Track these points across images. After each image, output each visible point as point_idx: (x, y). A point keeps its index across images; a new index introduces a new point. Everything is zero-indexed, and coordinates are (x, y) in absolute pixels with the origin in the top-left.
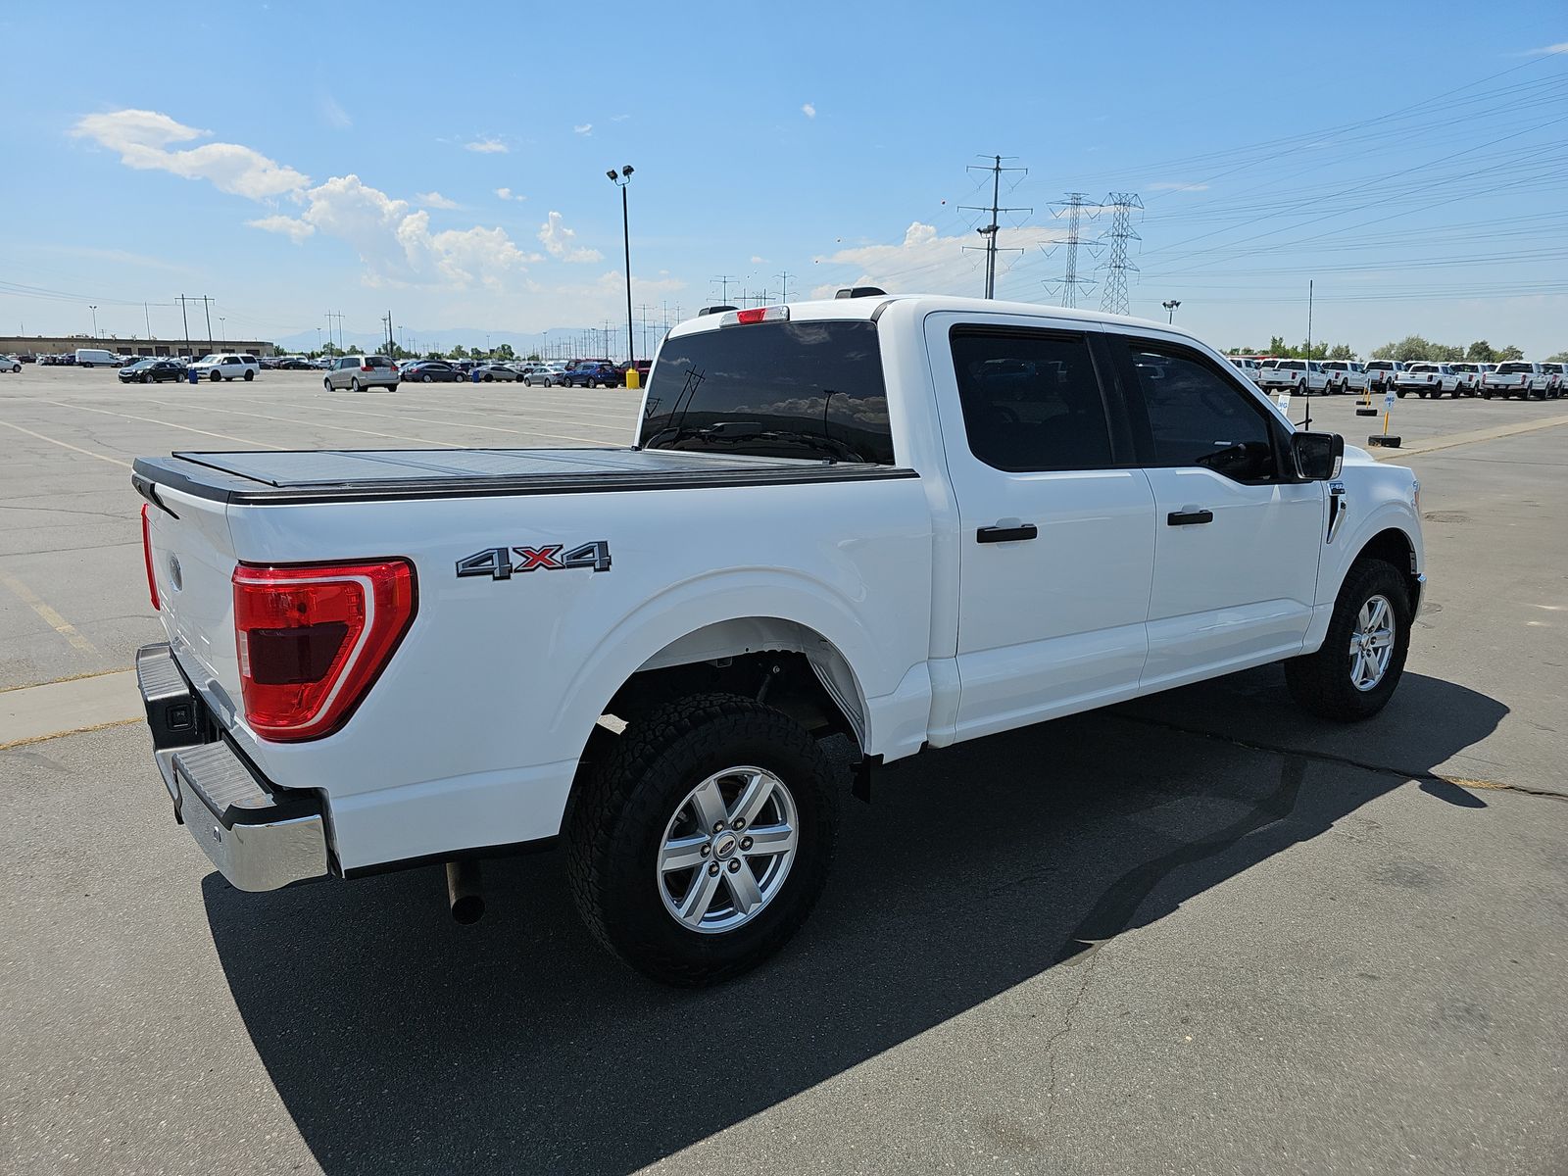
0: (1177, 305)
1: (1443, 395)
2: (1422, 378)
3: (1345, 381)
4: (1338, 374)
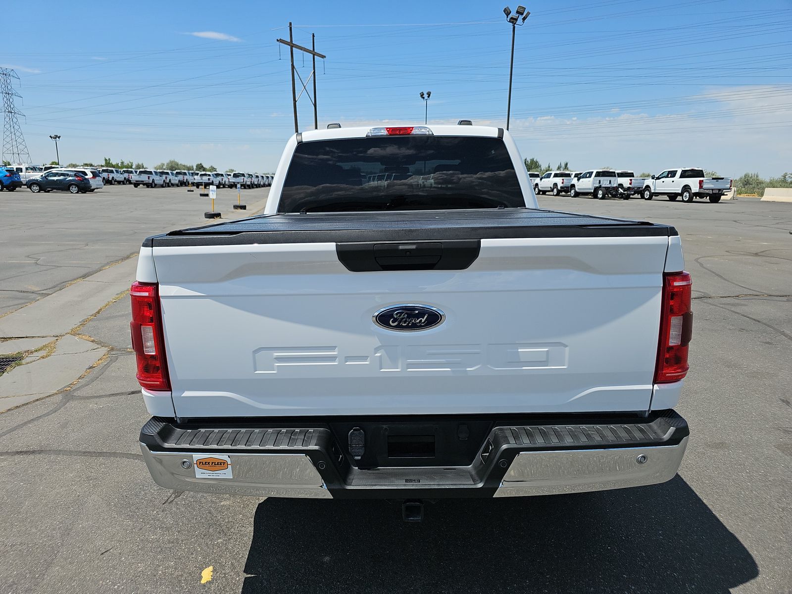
0: (59, 137)
4: (166, 177)
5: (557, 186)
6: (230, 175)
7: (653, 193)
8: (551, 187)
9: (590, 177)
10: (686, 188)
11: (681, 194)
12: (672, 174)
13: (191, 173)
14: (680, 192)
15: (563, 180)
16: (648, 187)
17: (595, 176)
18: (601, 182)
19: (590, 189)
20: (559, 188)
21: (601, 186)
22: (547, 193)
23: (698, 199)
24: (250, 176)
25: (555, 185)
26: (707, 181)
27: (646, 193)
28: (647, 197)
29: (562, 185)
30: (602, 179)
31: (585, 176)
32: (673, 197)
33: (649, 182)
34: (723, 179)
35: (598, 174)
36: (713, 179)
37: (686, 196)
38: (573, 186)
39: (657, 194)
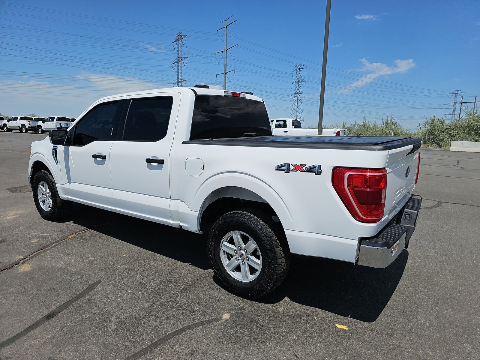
5: (25, 126)
8: (18, 127)
9: (53, 120)
15: (29, 122)
17: (57, 120)
18: (61, 124)
19: (53, 128)
20: (27, 128)
21: (62, 127)
22: (13, 131)
25: (23, 125)
29: (29, 125)
30: (61, 122)
31: (48, 120)
35: (59, 119)
38: (40, 126)
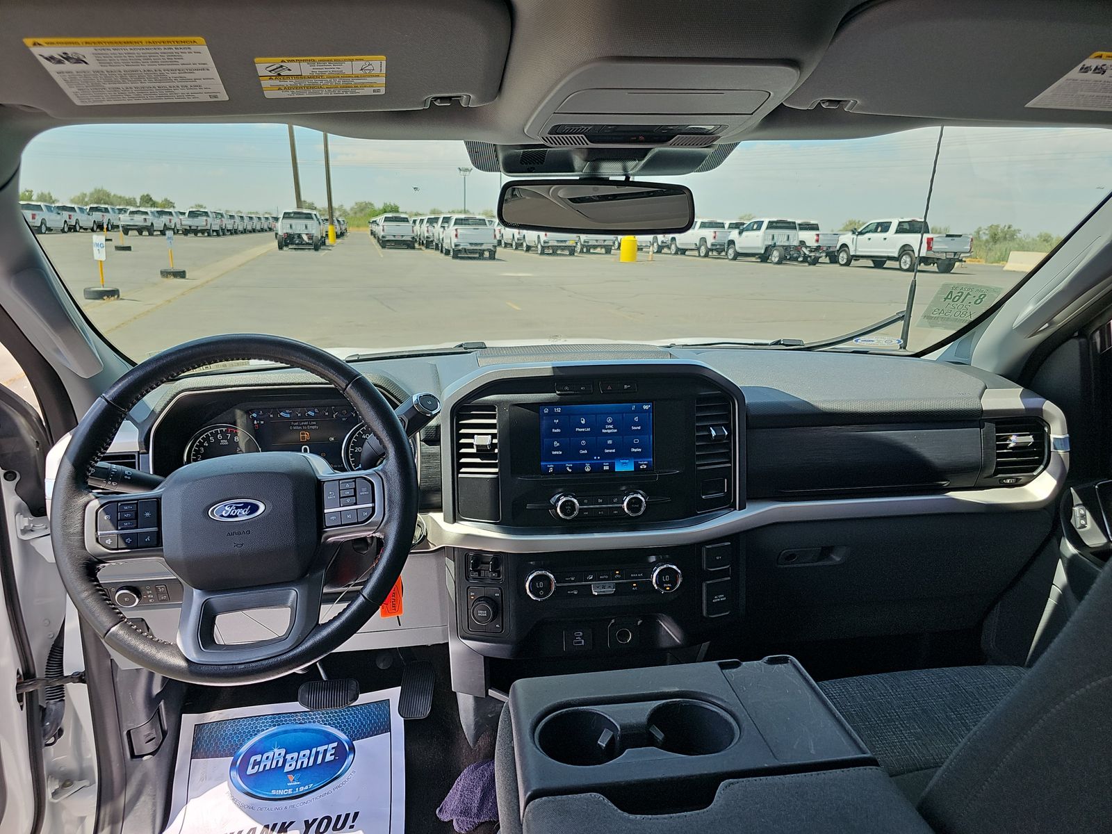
1: (155, 233)
2: (139, 220)
3: (77, 222)
5: (706, 242)
6: (184, 214)
7: (853, 256)
8: (696, 244)
9: (759, 228)
10: (906, 249)
11: (898, 259)
12: (884, 227)
13: (118, 209)
14: (896, 255)
15: (715, 232)
16: (844, 246)
17: (767, 228)
18: (775, 238)
19: (758, 248)
20: (709, 246)
21: (775, 243)
22: (689, 253)
23: (922, 267)
24: (219, 215)
25: (703, 240)
26: (939, 239)
27: (841, 255)
28: (843, 263)
29: (713, 241)
30: (776, 232)
31: (750, 228)
32: (879, 262)
33: (847, 238)
34: (960, 236)
35: (772, 225)
36: (948, 236)
37: (905, 262)
38: (732, 242)
39: (857, 257)
